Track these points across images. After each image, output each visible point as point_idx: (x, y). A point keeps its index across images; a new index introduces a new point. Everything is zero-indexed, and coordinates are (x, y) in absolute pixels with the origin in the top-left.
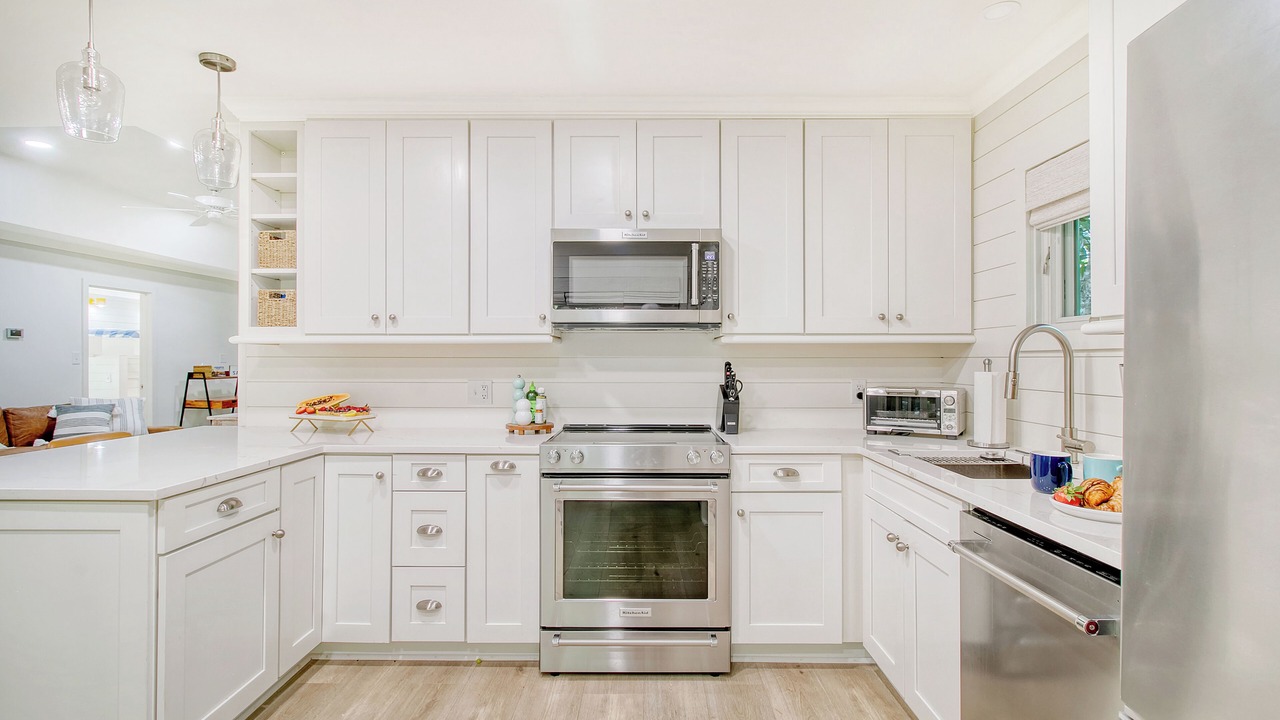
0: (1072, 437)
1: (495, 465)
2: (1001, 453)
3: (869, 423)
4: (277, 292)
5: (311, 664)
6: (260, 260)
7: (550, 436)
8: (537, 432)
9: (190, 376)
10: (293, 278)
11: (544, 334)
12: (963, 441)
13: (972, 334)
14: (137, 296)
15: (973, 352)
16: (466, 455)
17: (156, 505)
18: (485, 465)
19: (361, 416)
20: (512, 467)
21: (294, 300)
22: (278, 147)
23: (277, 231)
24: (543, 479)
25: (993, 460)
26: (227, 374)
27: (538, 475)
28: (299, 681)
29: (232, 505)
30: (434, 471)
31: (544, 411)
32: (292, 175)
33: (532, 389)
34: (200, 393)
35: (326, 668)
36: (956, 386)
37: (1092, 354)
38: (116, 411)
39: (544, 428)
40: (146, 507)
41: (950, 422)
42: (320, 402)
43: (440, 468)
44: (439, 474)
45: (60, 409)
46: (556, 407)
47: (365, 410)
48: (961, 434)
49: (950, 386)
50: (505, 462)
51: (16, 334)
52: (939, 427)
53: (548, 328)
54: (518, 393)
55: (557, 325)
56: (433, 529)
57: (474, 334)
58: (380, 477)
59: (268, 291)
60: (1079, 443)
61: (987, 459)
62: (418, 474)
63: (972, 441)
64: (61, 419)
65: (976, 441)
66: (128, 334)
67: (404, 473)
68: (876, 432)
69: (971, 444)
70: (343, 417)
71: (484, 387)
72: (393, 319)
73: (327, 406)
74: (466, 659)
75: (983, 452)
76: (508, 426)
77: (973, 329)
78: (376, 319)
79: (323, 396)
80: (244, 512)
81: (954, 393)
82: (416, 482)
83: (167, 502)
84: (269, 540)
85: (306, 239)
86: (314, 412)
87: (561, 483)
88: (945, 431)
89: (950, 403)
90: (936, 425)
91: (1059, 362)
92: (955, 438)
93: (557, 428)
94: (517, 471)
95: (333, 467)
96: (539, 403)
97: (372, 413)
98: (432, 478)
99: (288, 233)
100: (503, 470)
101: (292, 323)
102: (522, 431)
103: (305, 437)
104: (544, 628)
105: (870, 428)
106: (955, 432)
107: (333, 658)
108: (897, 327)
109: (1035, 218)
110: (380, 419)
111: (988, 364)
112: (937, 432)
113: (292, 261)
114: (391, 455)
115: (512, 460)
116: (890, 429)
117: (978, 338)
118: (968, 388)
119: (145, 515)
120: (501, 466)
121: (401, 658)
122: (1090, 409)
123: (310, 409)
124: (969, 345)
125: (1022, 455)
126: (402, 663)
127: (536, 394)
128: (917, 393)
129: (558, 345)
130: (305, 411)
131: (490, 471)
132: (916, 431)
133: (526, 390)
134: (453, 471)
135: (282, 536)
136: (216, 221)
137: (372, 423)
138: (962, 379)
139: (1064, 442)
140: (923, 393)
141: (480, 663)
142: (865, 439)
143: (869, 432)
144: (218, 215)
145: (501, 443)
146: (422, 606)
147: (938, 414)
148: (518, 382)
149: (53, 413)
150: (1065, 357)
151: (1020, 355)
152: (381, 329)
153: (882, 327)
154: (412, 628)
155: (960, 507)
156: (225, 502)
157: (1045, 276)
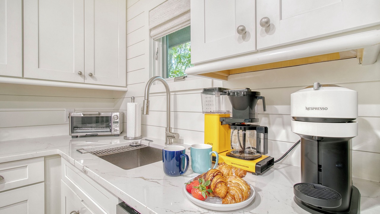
0: (170, 132)
2: (139, 141)
3: (72, 132)
12: (122, 137)
13: (126, 87)
15: (127, 95)
25: (136, 146)
36: (119, 111)
37: (177, 93)
41: (116, 128)
48: (121, 133)
49: (117, 111)
52: (111, 131)
60: (173, 135)
61: (133, 146)
63: (126, 137)
65: (128, 136)
68: (77, 137)
69: (126, 138)
75: (131, 142)
77: (127, 85)
81: (118, 114)
88: (113, 133)
89: (116, 119)
90: (109, 130)
91: (164, 98)
92: (118, 135)
105: (73, 134)
106: (118, 133)
108: (89, 80)
109: (154, 32)
111: (133, 99)
112: (110, 133)
116: (84, 134)
117: (129, 89)
118: (124, 112)
122: (176, 118)
124: (125, 92)
125: (148, 142)
128: (99, 114)
132: (99, 134)
138: (122, 108)
139: (166, 134)
140: (103, 114)
142: (71, 141)
143: (73, 137)
147: (110, 124)
150: (167, 95)
151: (150, 95)
153: (80, 79)
155: (118, 202)
157: (156, 61)
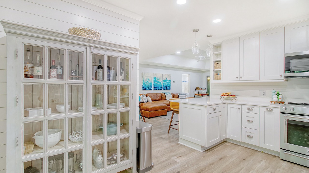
1: (267, 109)
4: (217, 73)
5: (224, 141)
6: (214, 68)
7: (283, 104)
8: (279, 103)
9: (196, 89)
10: (221, 70)
11: (282, 79)
14: (188, 75)
16: (259, 106)
17: (206, 107)
18: (265, 109)
19: (234, 97)
20: (272, 110)
21: (221, 75)
22: (218, 47)
23: (217, 62)
24: (281, 114)
26: (202, 89)
27: (279, 113)
28: (223, 143)
29: (215, 109)
30: (251, 109)
31: (282, 98)
32: (221, 52)
33: (278, 93)
34: (197, 92)
35: (228, 143)
38: (186, 95)
39: (281, 102)
40: (205, 107)
42: (225, 94)
43: (253, 108)
44: (252, 110)
45: (179, 94)
46: (286, 98)
47: (234, 96)
50: (270, 109)
51: (174, 82)
53: (283, 78)
54: (274, 94)
55: (286, 77)
56: (251, 121)
57: (261, 80)
58: (239, 109)
59: (216, 73)
62: (247, 109)
64: (179, 96)
66: (185, 82)
67: (244, 108)
70: (230, 97)
71: (263, 92)
72: (241, 77)
73: (227, 95)
74: (259, 150)
76: (270, 101)
78: (237, 78)
79: (226, 93)
80: (216, 111)
82: (247, 111)
83: (207, 106)
84: (219, 116)
85: (223, 64)
86: (224, 96)
87: (287, 115)
93: (286, 103)
94: (273, 111)
95: (229, 106)
96: (280, 96)
97: (236, 97)
98: (251, 110)
99: (220, 62)
100: (269, 110)
101: (221, 79)
102: (275, 103)
103: (222, 100)
104: (281, 149)
107: (229, 142)
110: (238, 98)
113: (221, 68)
114: (241, 104)
115: (272, 108)
119: (205, 108)
120: (269, 109)
121: (243, 146)
123: (224, 95)
126: (243, 147)
127: (279, 94)
129: (286, 82)
130: (223, 95)
131: (266, 110)
133: (276, 93)
134: (256, 109)
135: (221, 116)
136: (201, 60)
137: (236, 98)
141: (263, 152)
144: (202, 59)
145: (269, 104)
146: (248, 136)
148: (274, 91)
149: (178, 95)
152: (238, 80)
154: (246, 140)
156: (214, 108)
